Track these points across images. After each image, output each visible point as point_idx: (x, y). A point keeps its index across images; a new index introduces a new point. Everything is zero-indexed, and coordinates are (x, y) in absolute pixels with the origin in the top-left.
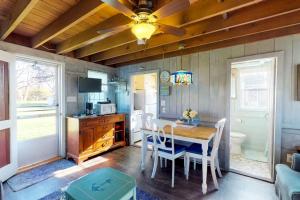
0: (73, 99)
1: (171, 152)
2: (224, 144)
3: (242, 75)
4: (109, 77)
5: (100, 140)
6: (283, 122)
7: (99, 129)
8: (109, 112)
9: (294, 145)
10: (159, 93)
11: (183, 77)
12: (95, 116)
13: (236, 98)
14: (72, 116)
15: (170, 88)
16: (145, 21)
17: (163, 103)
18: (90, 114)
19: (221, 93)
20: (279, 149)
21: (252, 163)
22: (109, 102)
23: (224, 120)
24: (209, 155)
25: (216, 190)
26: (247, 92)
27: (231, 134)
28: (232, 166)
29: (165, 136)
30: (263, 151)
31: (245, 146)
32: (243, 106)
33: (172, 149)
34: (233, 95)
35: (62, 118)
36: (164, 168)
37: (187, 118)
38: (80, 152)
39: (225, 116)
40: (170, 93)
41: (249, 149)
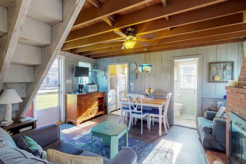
0: (69, 81)
1: (140, 113)
2: (171, 109)
3: (181, 66)
4: (92, 66)
5: (89, 109)
6: (202, 94)
7: (89, 103)
8: (94, 91)
9: (208, 107)
10: (129, 78)
11: (147, 68)
12: (85, 93)
13: (177, 81)
14: (70, 93)
15: (137, 74)
16: (131, 40)
17: (132, 84)
18: (82, 92)
19: (169, 77)
20: (200, 110)
21: (187, 121)
22: (93, 84)
23: (170, 94)
24: (162, 114)
25: (167, 134)
26: (185, 77)
27: (175, 104)
28: (175, 123)
29: (137, 104)
30: (193, 114)
31: (183, 111)
32: (182, 86)
33: (141, 112)
34: (175, 79)
35: (62, 95)
36: (134, 125)
37: (148, 93)
38: (77, 117)
39: (171, 92)
40: (136, 78)
41: (185, 113)
